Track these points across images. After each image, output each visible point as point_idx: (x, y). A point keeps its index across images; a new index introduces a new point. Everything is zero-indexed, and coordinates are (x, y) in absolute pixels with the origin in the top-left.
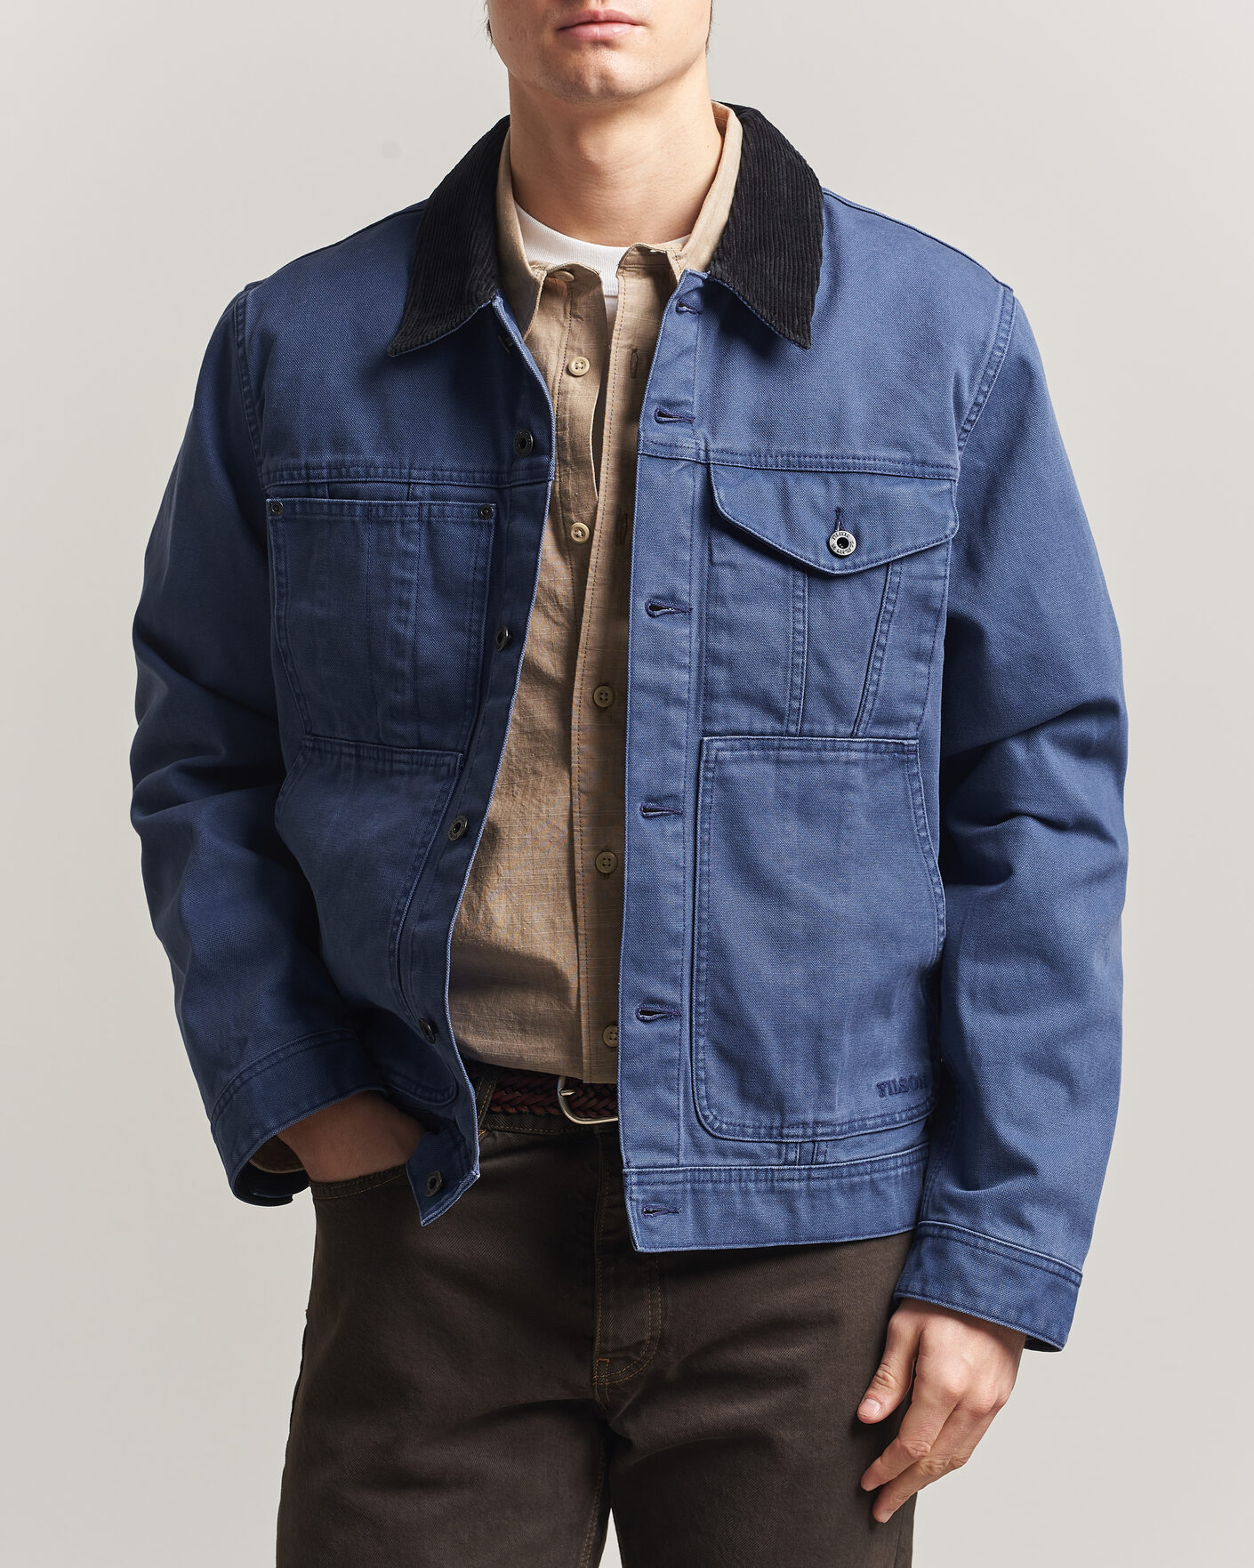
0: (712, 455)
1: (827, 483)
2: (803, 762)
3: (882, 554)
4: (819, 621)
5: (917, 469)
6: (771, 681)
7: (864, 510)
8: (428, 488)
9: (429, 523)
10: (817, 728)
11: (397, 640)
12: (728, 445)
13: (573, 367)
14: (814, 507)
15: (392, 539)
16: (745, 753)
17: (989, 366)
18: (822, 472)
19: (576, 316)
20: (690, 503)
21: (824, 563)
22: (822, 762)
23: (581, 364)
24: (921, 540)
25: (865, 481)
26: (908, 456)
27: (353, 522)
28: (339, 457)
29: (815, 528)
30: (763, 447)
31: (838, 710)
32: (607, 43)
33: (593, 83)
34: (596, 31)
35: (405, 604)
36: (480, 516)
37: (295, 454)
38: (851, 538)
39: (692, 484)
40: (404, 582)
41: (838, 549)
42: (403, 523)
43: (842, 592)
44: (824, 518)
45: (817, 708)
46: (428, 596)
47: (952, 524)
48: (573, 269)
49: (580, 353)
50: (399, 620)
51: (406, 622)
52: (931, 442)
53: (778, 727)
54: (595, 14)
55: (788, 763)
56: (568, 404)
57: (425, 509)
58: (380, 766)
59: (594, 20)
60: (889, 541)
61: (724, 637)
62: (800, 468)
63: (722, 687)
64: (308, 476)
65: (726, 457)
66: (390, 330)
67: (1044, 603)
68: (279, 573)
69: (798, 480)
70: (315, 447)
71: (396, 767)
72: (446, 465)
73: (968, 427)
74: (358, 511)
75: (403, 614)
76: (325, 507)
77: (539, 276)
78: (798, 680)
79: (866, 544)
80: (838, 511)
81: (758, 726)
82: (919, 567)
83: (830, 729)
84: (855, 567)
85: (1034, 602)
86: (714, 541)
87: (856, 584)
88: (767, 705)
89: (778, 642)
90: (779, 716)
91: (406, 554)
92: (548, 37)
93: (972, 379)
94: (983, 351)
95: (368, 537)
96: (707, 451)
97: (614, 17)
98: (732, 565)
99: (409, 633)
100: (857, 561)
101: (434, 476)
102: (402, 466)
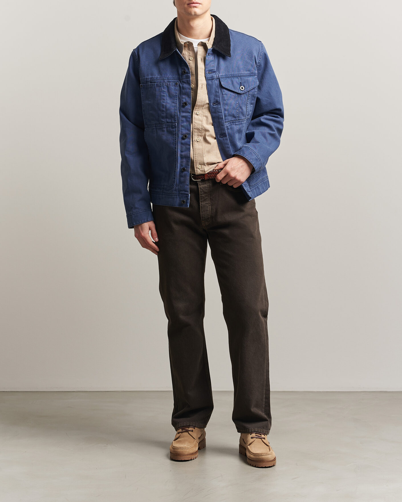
0: (219, 77)
1: (238, 78)
2: (239, 124)
3: (248, 89)
4: (240, 101)
5: (251, 74)
6: (234, 112)
7: (245, 82)
8: (167, 80)
9: (167, 86)
10: (241, 118)
11: (163, 105)
12: (222, 74)
13: (190, 59)
14: (237, 83)
15: (161, 89)
16: (230, 124)
17: (260, 56)
18: (238, 77)
19: (190, 50)
20: (217, 85)
21: (240, 92)
22: (241, 124)
23: (191, 58)
24: (254, 86)
25: (244, 77)
26: (250, 72)
27: (155, 87)
28: (152, 76)
29: (237, 86)
30: (227, 74)
31: (243, 115)
32: (195, 7)
33: (193, 13)
34: (194, 5)
35: (164, 99)
36: (176, 85)
37: (144, 77)
38: (243, 87)
39: (217, 82)
40: (164, 96)
41: (242, 89)
42: (163, 86)
43: (243, 96)
44: (239, 84)
45: (241, 116)
46: (168, 98)
47: (258, 83)
48: (188, 42)
49: (191, 56)
50: (163, 102)
51: (164, 102)
52: (253, 69)
53: (235, 119)
54: (194, 2)
55: (237, 125)
56: (190, 65)
57: (167, 84)
58: (160, 127)
59: (194, 3)
60: (249, 87)
61: (226, 106)
62: (233, 76)
63: (227, 114)
64: (147, 80)
65: (222, 76)
66: (159, 56)
67: (271, 94)
68: (143, 97)
69: (234, 78)
70: (148, 75)
71: (163, 127)
72: (170, 77)
73: (258, 66)
74: (155, 85)
75: (164, 101)
76: (150, 85)
77: (183, 43)
78: (238, 111)
79: (246, 88)
80: (241, 83)
81: (232, 119)
82: (253, 91)
83: (242, 118)
84: (245, 92)
85: (270, 94)
86: (222, 91)
87: (245, 95)
88: (234, 116)
89: (234, 106)
90: (235, 117)
91: (164, 91)
92: (186, 6)
93: (258, 58)
94: (259, 54)
95: (157, 89)
96: (219, 76)
97: (197, 3)
98: (226, 94)
99: (165, 104)
100: (245, 91)
101: (168, 79)
102: (162, 77)
